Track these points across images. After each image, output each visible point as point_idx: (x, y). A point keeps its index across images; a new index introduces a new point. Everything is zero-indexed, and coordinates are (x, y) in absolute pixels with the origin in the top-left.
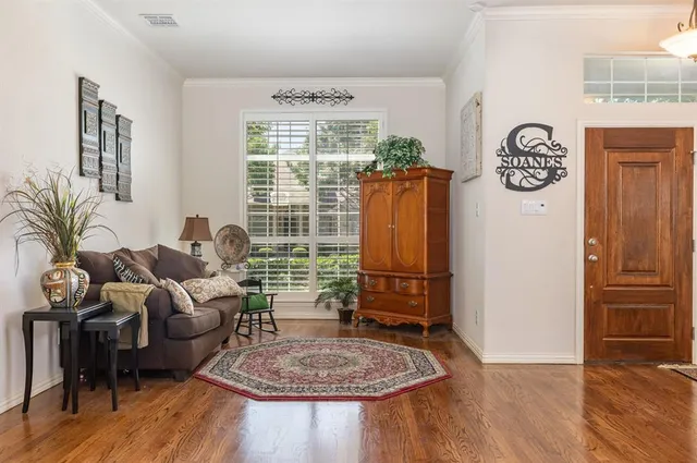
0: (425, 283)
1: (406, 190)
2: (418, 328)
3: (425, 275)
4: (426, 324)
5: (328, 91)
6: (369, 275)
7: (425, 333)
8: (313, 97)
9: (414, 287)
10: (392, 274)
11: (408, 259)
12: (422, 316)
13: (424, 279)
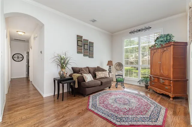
0: (171, 81)
1: (165, 51)
2: (168, 97)
3: (172, 79)
4: (171, 96)
5: (144, 28)
6: (153, 77)
7: (171, 99)
8: (139, 30)
9: (167, 82)
10: (159, 77)
11: (166, 73)
12: (170, 93)
13: (171, 80)
